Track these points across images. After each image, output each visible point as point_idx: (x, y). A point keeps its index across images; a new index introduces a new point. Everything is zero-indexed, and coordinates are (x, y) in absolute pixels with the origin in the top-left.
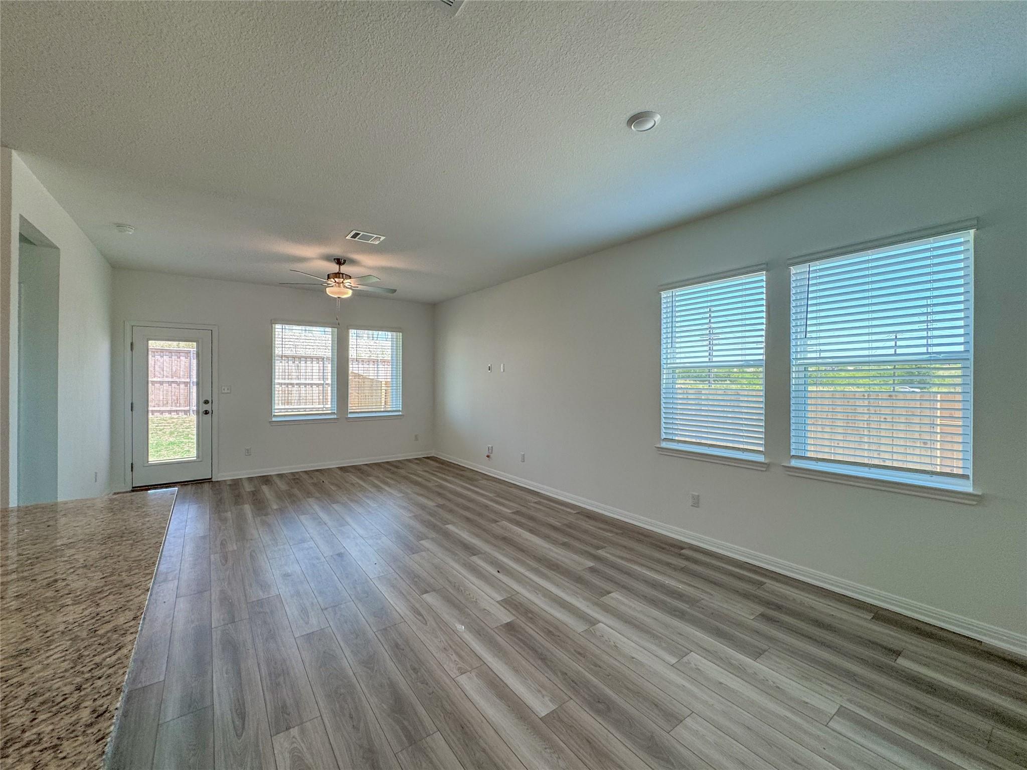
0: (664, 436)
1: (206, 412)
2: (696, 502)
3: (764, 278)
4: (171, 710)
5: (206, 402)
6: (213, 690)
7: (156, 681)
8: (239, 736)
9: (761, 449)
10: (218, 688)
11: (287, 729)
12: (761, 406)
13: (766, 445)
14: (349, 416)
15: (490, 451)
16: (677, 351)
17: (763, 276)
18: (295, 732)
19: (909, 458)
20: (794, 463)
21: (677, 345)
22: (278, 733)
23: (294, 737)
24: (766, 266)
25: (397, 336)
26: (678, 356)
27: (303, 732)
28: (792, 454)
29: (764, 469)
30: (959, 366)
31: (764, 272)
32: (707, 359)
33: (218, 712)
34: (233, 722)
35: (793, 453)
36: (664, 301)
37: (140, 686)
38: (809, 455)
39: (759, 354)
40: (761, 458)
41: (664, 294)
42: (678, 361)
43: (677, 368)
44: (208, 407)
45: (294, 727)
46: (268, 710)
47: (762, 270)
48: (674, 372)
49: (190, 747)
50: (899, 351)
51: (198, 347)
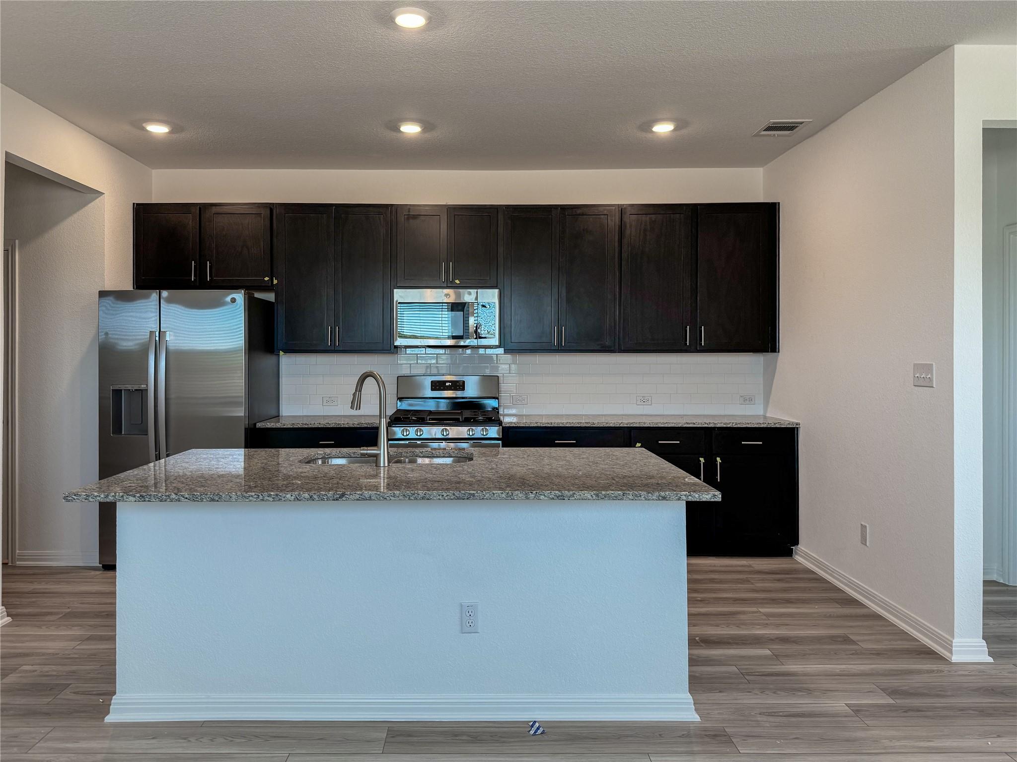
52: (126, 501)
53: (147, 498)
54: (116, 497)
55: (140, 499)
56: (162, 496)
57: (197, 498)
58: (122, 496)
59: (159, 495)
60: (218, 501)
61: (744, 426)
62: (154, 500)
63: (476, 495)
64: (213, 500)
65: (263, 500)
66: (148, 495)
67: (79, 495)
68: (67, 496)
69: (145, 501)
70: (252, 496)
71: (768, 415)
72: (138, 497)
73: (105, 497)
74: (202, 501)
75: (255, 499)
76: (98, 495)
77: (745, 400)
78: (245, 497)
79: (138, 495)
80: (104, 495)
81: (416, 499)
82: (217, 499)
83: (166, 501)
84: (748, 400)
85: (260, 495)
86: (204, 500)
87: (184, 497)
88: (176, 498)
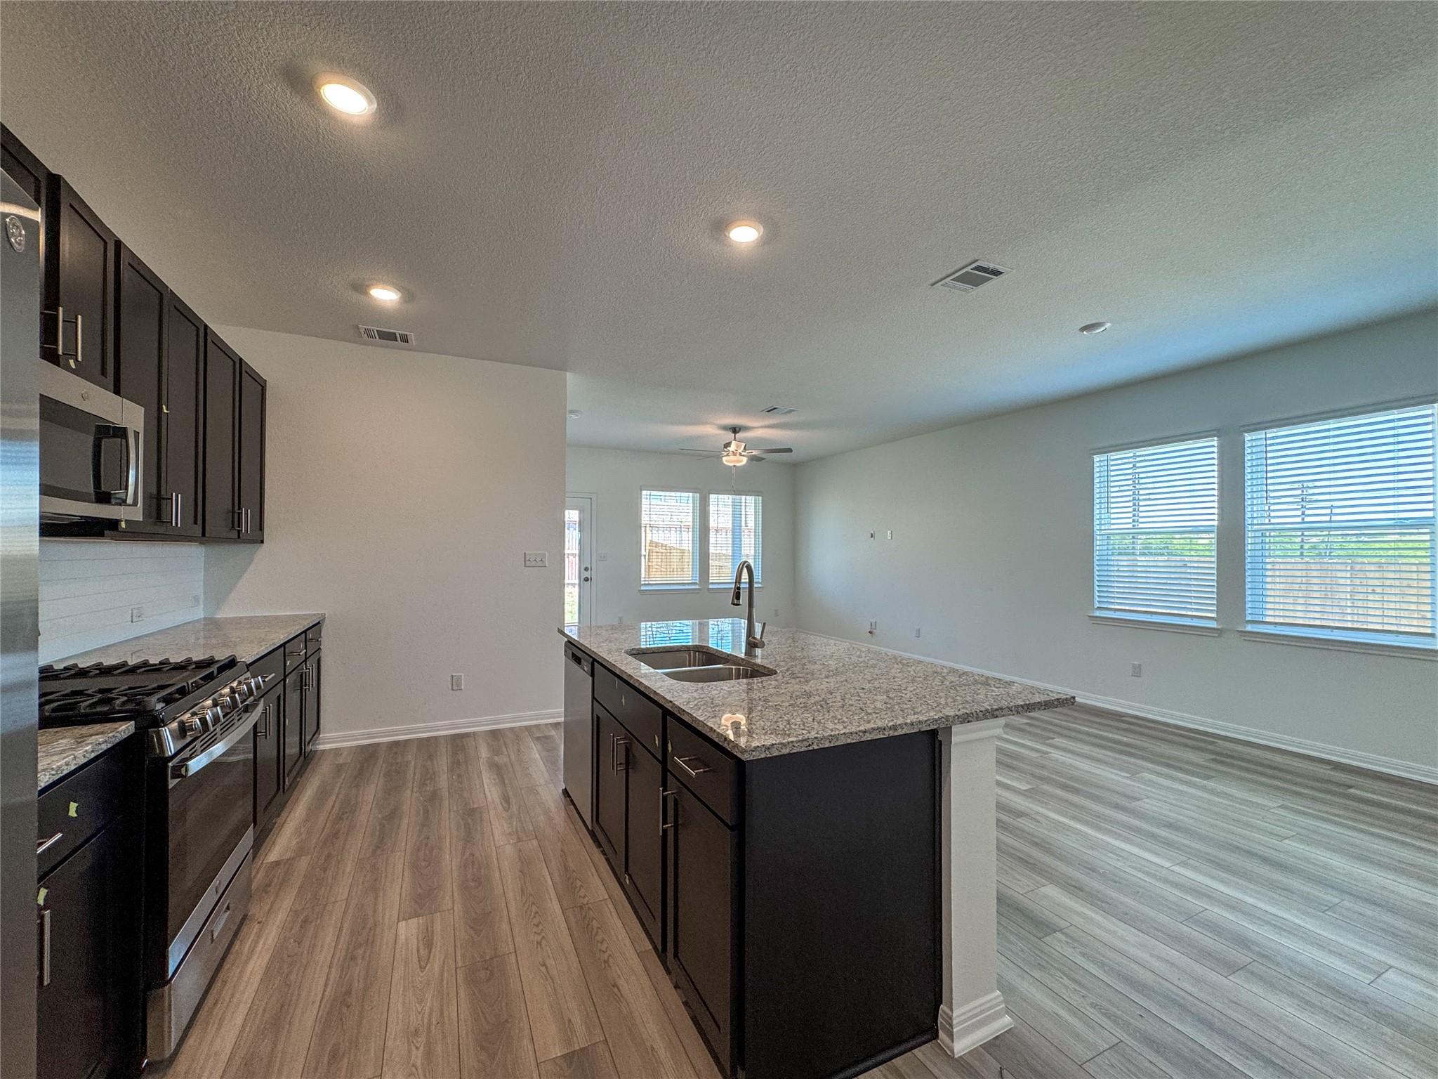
0: (1097, 605)
1: (586, 579)
2: (1137, 672)
3: (1215, 443)
5: (586, 569)
9: (1213, 615)
12: (1213, 566)
13: (1217, 612)
14: (711, 587)
15: (874, 627)
16: (1113, 516)
17: (1214, 442)
19: (1370, 619)
20: (1249, 628)
21: (1113, 511)
24: (1217, 432)
25: (755, 500)
26: (1113, 521)
28: (1247, 619)
29: (1216, 635)
30: (1427, 531)
31: (1216, 438)
32: (1130, 526)
35: (1249, 618)
36: (1096, 465)
38: (1268, 619)
39: (1211, 516)
40: (1213, 625)
41: (1096, 458)
42: (1113, 527)
43: (1113, 534)
44: (587, 574)
47: (1214, 436)
48: (1108, 539)
50: (1334, 518)
51: (580, 514)
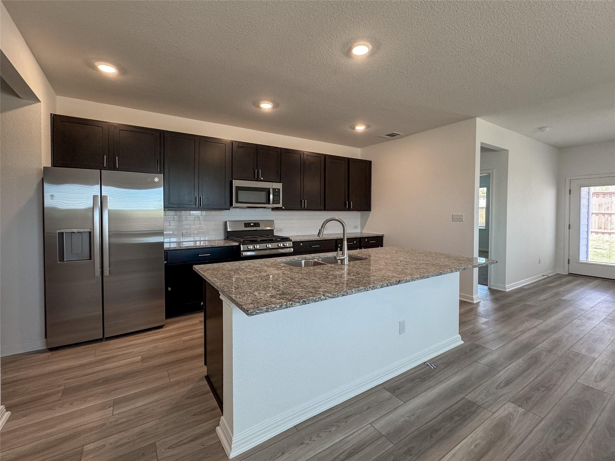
4: (485, 360)
6: (506, 367)
7: (491, 349)
8: (497, 388)
10: (510, 368)
11: (519, 406)
18: (521, 410)
22: (512, 403)
23: (518, 411)
27: (524, 414)
33: (498, 375)
34: (501, 383)
37: (484, 346)
45: (523, 408)
46: (520, 393)
49: (477, 376)
52: (294, 307)
53: (307, 302)
54: (288, 305)
55: (303, 303)
56: (316, 298)
57: (335, 296)
58: (292, 304)
59: (314, 298)
60: (346, 295)
61: (370, 236)
62: (311, 302)
63: (443, 273)
64: (344, 295)
65: (367, 291)
66: (307, 299)
67: (261, 309)
68: (252, 312)
69: (306, 304)
70: (362, 289)
71: (363, 232)
72: (302, 302)
73: (280, 307)
74: (338, 297)
75: (364, 291)
76: (275, 306)
77: (355, 227)
78: (359, 290)
79: (302, 301)
80: (279, 305)
81: (424, 278)
82: (346, 294)
83: (318, 301)
84: (356, 227)
85: (366, 288)
86: (339, 296)
87: (328, 297)
88: (324, 298)
